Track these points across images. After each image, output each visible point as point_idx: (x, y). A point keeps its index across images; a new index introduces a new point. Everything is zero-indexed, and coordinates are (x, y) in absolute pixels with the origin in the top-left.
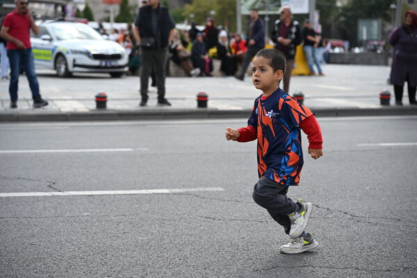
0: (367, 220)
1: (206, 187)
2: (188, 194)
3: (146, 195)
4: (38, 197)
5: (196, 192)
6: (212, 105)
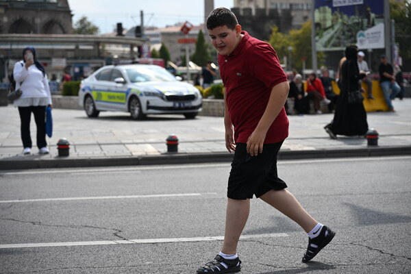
2: (252, 240)
3: (210, 242)
4: (102, 246)
5: (260, 238)
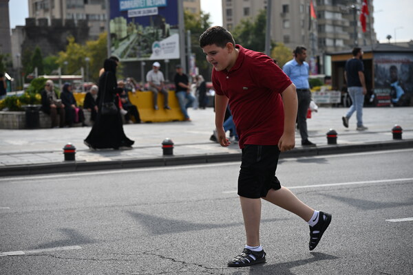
0: (220, 272)
1: (63, 246)
2: (44, 254)
5: (52, 252)
6: (80, 157)
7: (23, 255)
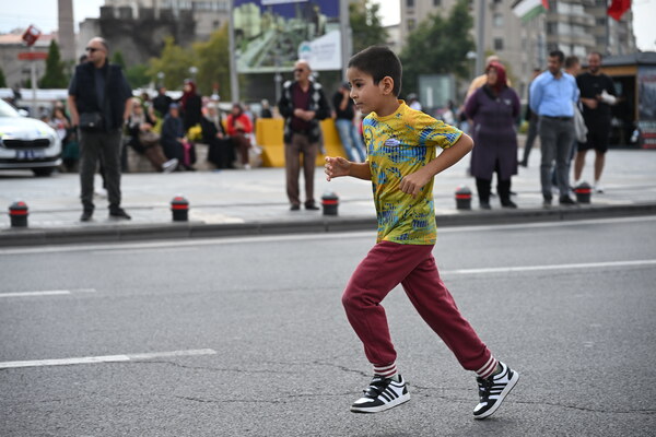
0: (441, 394)
1: (188, 348)
2: (159, 361)
3: (92, 365)
5: (172, 357)
6: (195, 216)
7: (128, 362)
